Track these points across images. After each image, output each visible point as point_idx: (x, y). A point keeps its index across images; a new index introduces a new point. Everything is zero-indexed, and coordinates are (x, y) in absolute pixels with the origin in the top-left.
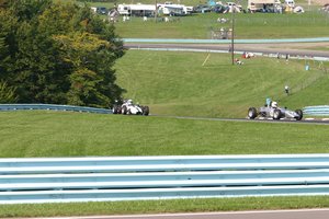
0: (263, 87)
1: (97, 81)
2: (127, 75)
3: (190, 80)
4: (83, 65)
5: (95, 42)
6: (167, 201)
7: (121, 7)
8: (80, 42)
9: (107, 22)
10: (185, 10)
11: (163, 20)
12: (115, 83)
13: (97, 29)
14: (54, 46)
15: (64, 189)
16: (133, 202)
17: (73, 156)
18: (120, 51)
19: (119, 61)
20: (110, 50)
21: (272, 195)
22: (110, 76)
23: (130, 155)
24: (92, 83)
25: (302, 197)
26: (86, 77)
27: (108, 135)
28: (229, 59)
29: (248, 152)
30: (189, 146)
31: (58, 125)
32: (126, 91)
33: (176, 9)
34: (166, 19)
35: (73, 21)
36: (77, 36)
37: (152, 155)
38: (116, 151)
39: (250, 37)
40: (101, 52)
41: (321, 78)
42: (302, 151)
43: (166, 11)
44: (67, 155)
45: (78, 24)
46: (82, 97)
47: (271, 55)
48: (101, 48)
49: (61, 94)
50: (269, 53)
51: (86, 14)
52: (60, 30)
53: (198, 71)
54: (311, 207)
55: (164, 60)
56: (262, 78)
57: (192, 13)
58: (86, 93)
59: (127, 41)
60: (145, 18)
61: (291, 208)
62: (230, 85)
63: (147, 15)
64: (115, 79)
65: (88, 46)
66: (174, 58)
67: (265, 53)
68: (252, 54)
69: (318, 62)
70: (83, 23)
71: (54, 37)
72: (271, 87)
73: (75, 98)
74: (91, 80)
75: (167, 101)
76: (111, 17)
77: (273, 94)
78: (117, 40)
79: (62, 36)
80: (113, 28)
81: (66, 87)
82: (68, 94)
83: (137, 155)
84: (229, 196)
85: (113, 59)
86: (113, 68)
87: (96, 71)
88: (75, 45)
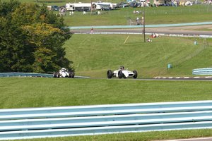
0: (165, 57)
1: (53, 56)
2: (73, 51)
3: (116, 54)
4: (43, 46)
5: (51, 30)
6: (99, 136)
7: (68, 6)
8: (41, 30)
9: (59, 16)
10: (111, 6)
11: (97, 13)
12: (65, 57)
13: (52, 21)
14: (23, 33)
15: (29, 130)
16: (75, 137)
17: (36, 107)
18: (68, 35)
19: (67, 42)
20: (61, 34)
21: (170, 130)
22: (61, 53)
23: (75, 105)
24: (49, 58)
25: (190, 131)
26: (45, 53)
27: (59, 92)
28: (142, 38)
29: (154, 101)
30: (114, 98)
31: (26, 86)
32: (72, 62)
33: (105, 5)
34: (99, 12)
35: (35, 16)
36: (39, 25)
37: (89, 105)
38: (65, 103)
39: (156, 23)
40: (55, 36)
41: (205, 50)
42: (191, 99)
43: (98, 7)
44: (32, 107)
45: (39, 18)
46: (43, 67)
47: (170, 35)
48: (55, 33)
49: (29, 66)
50: (169, 33)
51: (44, 11)
52: (27, 22)
53: (121, 47)
54: (197, 137)
55: (98, 40)
56: (164, 50)
57: (116, 8)
58: (45, 64)
59: (72, 28)
60: (84, 12)
61: (183, 138)
62: (143, 56)
63: (86, 11)
64: (65, 54)
65: (46, 32)
66: (104, 39)
67: (166, 33)
68: (157, 35)
69: (202, 39)
70: (43, 17)
71: (22, 27)
72: (171, 57)
73: (38, 68)
74: (49, 55)
75: (101, 68)
76: (61, 12)
77: (173, 61)
78: (66, 27)
79: (28, 26)
80: (62, 19)
81: (32, 61)
82: (33, 65)
83: (79, 105)
84: (141, 131)
85: (63, 40)
86: (63, 47)
87: (52, 49)
88: (37, 32)
